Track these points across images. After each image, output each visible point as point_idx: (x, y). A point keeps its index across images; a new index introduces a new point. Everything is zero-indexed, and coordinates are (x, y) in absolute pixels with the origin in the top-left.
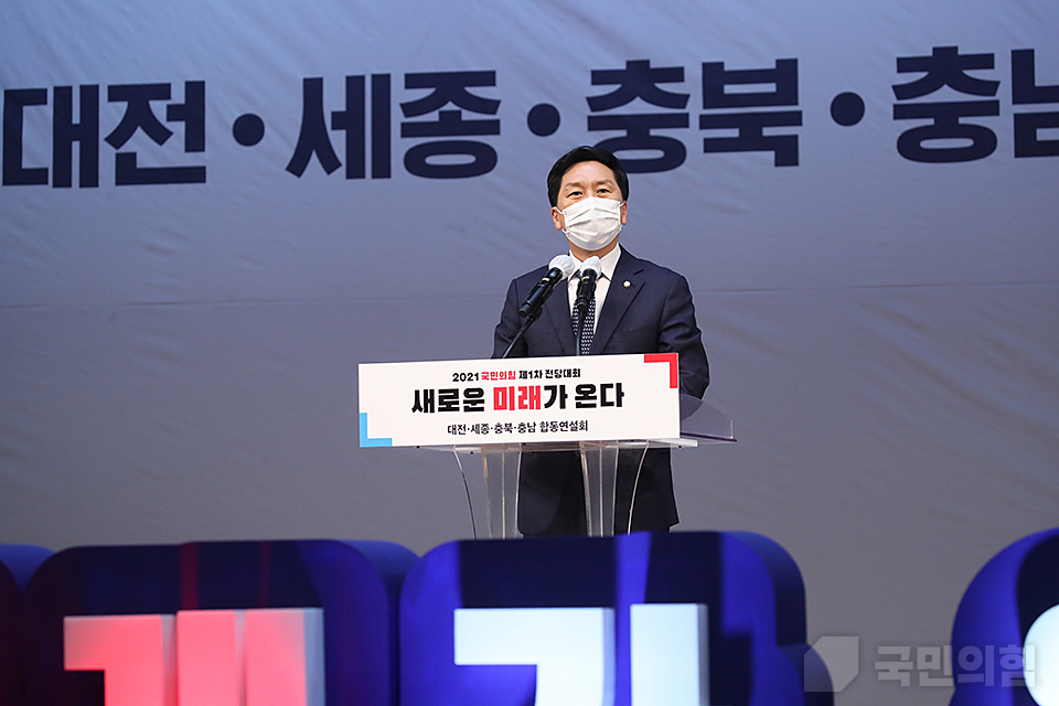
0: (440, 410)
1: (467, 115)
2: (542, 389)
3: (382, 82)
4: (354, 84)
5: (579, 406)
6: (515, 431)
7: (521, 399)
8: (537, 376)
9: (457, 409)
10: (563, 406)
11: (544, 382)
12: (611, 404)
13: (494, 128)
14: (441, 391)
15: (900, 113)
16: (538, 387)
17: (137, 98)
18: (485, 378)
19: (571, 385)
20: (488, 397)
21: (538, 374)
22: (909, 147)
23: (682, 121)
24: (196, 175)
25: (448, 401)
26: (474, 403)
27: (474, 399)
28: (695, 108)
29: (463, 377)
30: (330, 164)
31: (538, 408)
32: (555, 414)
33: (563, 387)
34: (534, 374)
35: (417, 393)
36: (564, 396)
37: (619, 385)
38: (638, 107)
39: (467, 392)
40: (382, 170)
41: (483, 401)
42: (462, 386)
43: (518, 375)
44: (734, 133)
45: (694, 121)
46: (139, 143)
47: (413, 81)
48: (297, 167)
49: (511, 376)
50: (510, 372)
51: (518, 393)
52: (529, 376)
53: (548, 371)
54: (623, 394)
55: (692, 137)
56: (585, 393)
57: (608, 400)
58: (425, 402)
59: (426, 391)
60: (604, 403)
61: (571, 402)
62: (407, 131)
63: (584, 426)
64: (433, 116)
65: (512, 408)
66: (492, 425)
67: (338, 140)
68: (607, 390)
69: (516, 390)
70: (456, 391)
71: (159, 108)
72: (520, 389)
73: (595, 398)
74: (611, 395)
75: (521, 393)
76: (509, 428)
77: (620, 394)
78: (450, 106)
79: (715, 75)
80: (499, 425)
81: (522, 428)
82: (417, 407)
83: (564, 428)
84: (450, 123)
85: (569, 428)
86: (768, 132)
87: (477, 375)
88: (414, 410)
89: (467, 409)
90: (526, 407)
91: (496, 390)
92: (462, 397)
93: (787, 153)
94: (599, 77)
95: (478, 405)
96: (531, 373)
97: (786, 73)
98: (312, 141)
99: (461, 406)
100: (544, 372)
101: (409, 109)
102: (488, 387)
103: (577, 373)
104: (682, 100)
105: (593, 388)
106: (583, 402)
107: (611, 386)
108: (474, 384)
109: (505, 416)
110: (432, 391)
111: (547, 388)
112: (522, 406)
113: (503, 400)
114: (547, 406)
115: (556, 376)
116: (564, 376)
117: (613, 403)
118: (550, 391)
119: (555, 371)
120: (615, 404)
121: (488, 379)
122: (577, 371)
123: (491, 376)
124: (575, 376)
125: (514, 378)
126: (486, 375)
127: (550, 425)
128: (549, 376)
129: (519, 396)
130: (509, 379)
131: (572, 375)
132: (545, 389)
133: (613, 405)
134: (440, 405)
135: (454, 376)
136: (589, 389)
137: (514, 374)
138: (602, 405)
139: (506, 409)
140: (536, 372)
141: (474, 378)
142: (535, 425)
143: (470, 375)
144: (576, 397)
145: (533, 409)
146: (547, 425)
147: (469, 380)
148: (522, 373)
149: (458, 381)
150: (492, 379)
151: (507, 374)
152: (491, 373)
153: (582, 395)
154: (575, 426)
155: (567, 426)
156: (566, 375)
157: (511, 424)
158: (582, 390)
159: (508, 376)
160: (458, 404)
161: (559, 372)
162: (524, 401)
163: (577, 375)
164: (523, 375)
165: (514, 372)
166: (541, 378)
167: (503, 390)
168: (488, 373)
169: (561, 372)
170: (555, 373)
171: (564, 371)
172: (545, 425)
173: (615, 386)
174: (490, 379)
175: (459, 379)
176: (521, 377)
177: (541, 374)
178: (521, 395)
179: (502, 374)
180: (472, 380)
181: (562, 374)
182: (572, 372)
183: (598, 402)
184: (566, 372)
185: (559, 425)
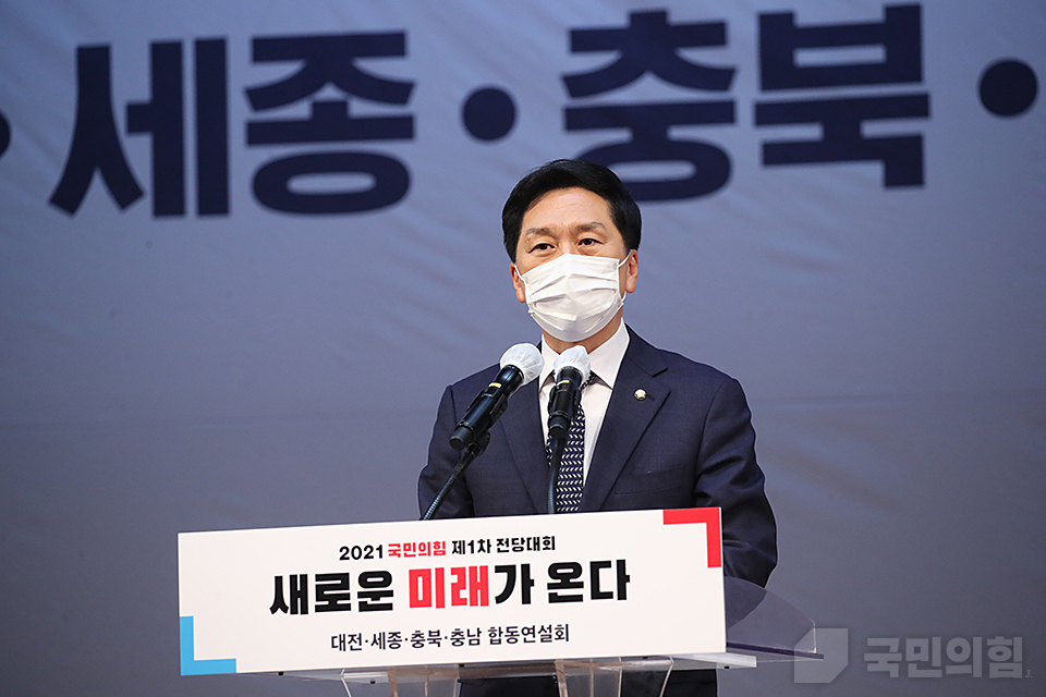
0: (318, 609)
1: (360, 108)
2: (491, 570)
3: (212, 53)
4: (165, 56)
5: (553, 599)
6: (446, 644)
7: (456, 588)
8: (482, 549)
9: (348, 607)
10: (526, 599)
11: (493, 559)
12: (609, 595)
13: (403, 128)
14: (319, 577)
16: (484, 569)
18: (394, 553)
19: (540, 564)
20: (400, 585)
21: (484, 546)
23: (724, 114)
25: (332, 594)
26: (376, 596)
27: (376, 590)
28: (746, 92)
29: (356, 554)
30: (124, 192)
31: (485, 603)
32: (513, 612)
33: (526, 568)
34: (477, 546)
35: (279, 580)
36: (528, 583)
37: (621, 564)
39: (363, 579)
40: (215, 202)
41: (390, 594)
42: (355, 569)
43: (450, 547)
44: (811, 132)
45: (745, 113)
47: (264, 49)
48: (68, 197)
49: (439, 548)
50: (437, 543)
51: (450, 579)
52: (468, 548)
53: (500, 541)
54: (628, 579)
55: (741, 140)
56: (565, 576)
57: (603, 589)
58: (292, 596)
59: (293, 578)
60: (597, 594)
61: (540, 592)
62: (258, 134)
63: (563, 633)
64: (300, 110)
65: (441, 604)
66: (406, 634)
67: (138, 152)
68: (602, 571)
69: (447, 573)
70: (345, 577)
72: (454, 571)
73: (580, 585)
74: (608, 580)
75: (455, 579)
76: (435, 637)
77: (623, 578)
78: (329, 93)
79: (779, 33)
80: (418, 634)
81: (457, 638)
82: (278, 604)
83: (529, 637)
84: (330, 121)
85: (538, 637)
86: (872, 129)
87: (380, 549)
88: (273, 610)
89: (364, 607)
90: (463, 602)
91: (414, 574)
92: (355, 588)
93: (904, 164)
94: (581, 40)
95: (383, 600)
96: (472, 544)
97: (902, 27)
99: (354, 601)
100: (494, 543)
101: (260, 97)
102: (399, 570)
103: (550, 543)
104: (723, 77)
105: (577, 569)
106: (561, 592)
107: (607, 564)
108: (375, 565)
109: (428, 619)
110: (304, 578)
111: (499, 569)
112: (457, 601)
113: (425, 591)
114: (500, 599)
115: (514, 549)
116: (529, 549)
117: (612, 593)
118: (505, 574)
119: (513, 540)
120: (615, 595)
121: (399, 555)
122: (551, 540)
123: (405, 550)
124: (547, 548)
125: (444, 553)
126: (396, 548)
127: (505, 633)
128: (502, 548)
129: (453, 584)
130: (435, 554)
131: (542, 546)
132: (496, 572)
133: (612, 597)
134: (317, 600)
135: (341, 551)
136: (571, 571)
137: (444, 547)
138: (593, 598)
139: (430, 606)
140: (481, 542)
141: (376, 553)
142: (479, 632)
143: (369, 550)
144: (549, 584)
145: (477, 605)
146: (501, 633)
147: (367, 557)
148: (458, 545)
149: (348, 559)
150: (406, 555)
151: (432, 545)
152: (405, 545)
153: (559, 581)
154: (548, 633)
155: (534, 633)
156: (531, 546)
157: (438, 632)
158: (559, 571)
159: (432, 550)
160: (349, 599)
161: (519, 541)
162: (461, 591)
163: (550, 546)
164: (459, 547)
165: (444, 543)
166: (489, 552)
167: (426, 573)
168: (399, 546)
169: (523, 541)
170: (513, 543)
171: (529, 539)
172: (497, 633)
173: (614, 565)
174: (402, 555)
175: (349, 555)
176: (455, 551)
177: (489, 546)
178: (456, 581)
179: (422, 547)
180: (372, 557)
181: (525, 546)
182: (542, 541)
183: (586, 591)
184: (531, 542)
185: (520, 633)
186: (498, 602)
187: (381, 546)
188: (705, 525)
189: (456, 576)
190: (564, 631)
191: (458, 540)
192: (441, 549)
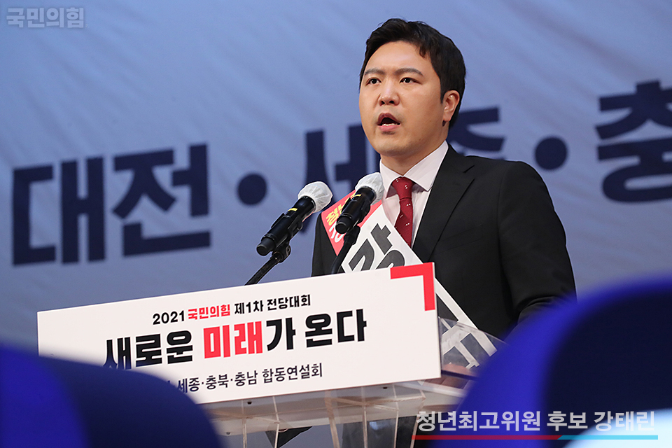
0: (139, 363)
2: (264, 325)
4: (356, 133)
5: (310, 344)
6: (232, 384)
7: (239, 340)
8: (256, 308)
9: (160, 361)
10: (290, 346)
11: (265, 316)
12: (351, 338)
14: (138, 339)
16: (259, 324)
17: (142, 166)
18: (193, 316)
19: (299, 317)
20: (197, 342)
21: (258, 306)
24: (201, 240)
25: (148, 351)
26: (180, 351)
27: (180, 346)
29: (165, 320)
31: (260, 351)
32: (280, 357)
33: (289, 321)
34: (253, 307)
35: (110, 343)
36: (291, 333)
37: (360, 313)
38: (650, 131)
39: (170, 338)
41: (190, 348)
42: (164, 330)
43: (233, 309)
49: (225, 311)
50: (223, 306)
51: (234, 334)
52: (246, 309)
53: (270, 301)
54: (365, 324)
56: (318, 325)
57: (346, 334)
58: (119, 355)
59: (120, 341)
60: (342, 338)
61: (300, 339)
63: (317, 370)
65: (227, 354)
66: (203, 379)
68: (345, 319)
69: (232, 329)
70: (157, 338)
71: (163, 175)
72: (237, 327)
73: (330, 332)
74: (350, 326)
75: (237, 333)
76: (224, 380)
77: (361, 324)
80: (211, 379)
81: (240, 379)
82: (110, 362)
83: (293, 376)
85: (299, 374)
87: (182, 314)
89: (171, 360)
90: (244, 351)
91: (207, 332)
92: (165, 345)
94: (607, 103)
95: (186, 354)
96: (249, 305)
99: (164, 356)
102: (196, 329)
103: (306, 300)
105: (327, 318)
106: (316, 338)
107: (349, 314)
108: (178, 326)
109: (219, 366)
110: (128, 340)
111: (269, 323)
112: (240, 351)
113: (216, 344)
114: (271, 347)
115: (280, 307)
116: (291, 306)
117: (353, 336)
118: (273, 328)
119: (280, 300)
120: (356, 338)
121: (196, 318)
122: (307, 298)
123: (200, 313)
124: (304, 304)
125: (229, 314)
126: (194, 312)
127: (275, 373)
128: (271, 307)
129: (236, 337)
130: (223, 315)
131: (301, 303)
132: (268, 326)
133: (353, 340)
134: (138, 357)
135: (154, 317)
136: (323, 321)
137: (229, 309)
138: (340, 340)
139: (220, 356)
140: (256, 303)
141: (179, 317)
142: (256, 374)
143: (174, 315)
144: (306, 333)
145: (254, 353)
146: (272, 373)
147: (173, 321)
148: (239, 306)
149: (159, 323)
150: (201, 318)
151: (220, 308)
152: (200, 309)
153: (314, 330)
154: (307, 371)
155: (296, 372)
156: (293, 304)
157: (226, 375)
158: (314, 322)
159: (220, 312)
160: (160, 354)
161: (284, 300)
162: (242, 343)
163: (307, 302)
164: (240, 308)
165: (229, 306)
166: (262, 310)
167: (216, 330)
168: (196, 310)
169: (287, 300)
170: (279, 303)
171: (291, 298)
172: (269, 373)
173: (355, 314)
174: (198, 318)
175: (160, 320)
176: (237, 311)
177: (262, 306)
178: (238, 335)
179: (213, 310)
180: (177, 321)
181: (288, 304)
182: (300, 299)
183: (334, 336)
184: (293, 300)
185: (286, 372)
186: (269, 350)
187: (183, 311)
188: (422, 277)
189: (238, 331)
190: (319, 369)
191: (239, 303)
192: (227, 311)
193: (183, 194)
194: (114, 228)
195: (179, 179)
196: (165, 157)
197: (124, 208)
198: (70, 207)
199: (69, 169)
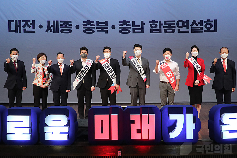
1: (68, 26)
3: (57, 22)
4: (54, 22)
13: (71, 28)
15: (119, 28)
17: (26, 22)
22: (121, 32)
23: (94, 28)
24: (34, 32)
28: (96, 26)
30: (51, 31)
38: (89, 26)
40: (58, 32)
44: (100, 29)
45: (95, 28)
46: (26, 27)
47: (61, 22)
48: (47, 31)
55: (95, 30)
62: (61, 27)
64: (64, 26)
67: (52, 28)
71: (29, 23)
78: (66, 25)
79: (98, 22)
84: (66, 27)
86: (104, 29)
93: (106, 32)
94: (84, 22)
97: (106, 22)
98: (49, 28)
101: (61, 25)
104: (94, 25)
193: (32, 26)
194: (22, 29)
195: (31, 24)
196: (29, 21)
197: (24, 27)
198: (16, 26)
199: (16, 21)
